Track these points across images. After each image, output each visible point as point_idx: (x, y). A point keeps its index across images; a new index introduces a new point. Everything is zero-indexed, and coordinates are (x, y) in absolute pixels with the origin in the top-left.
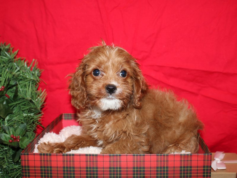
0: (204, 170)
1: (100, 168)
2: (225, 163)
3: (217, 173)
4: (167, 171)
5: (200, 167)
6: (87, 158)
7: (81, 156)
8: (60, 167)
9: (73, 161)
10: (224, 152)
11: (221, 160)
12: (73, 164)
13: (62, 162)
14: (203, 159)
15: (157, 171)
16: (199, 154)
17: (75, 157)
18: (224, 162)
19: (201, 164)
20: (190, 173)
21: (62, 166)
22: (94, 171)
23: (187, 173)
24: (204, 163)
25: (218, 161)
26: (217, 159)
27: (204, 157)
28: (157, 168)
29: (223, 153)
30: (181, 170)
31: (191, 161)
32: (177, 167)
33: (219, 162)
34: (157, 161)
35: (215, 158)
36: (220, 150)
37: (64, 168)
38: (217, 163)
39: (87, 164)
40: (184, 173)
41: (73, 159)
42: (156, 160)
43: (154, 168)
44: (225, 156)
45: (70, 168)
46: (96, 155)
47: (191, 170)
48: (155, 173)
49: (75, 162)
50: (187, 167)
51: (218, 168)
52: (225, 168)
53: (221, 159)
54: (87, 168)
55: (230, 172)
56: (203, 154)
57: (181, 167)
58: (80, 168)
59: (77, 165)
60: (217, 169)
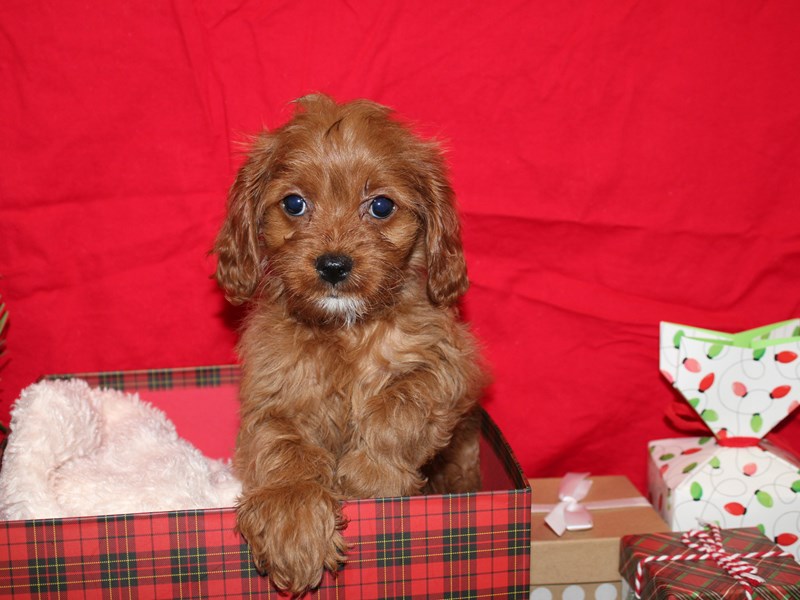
0: (511, 535)
1: (213, 550)
2: (589, 511)
3: (566, 542)
4: (407, 544)
5: (501, 528)
6: (173, 525)
7: (153, 520)
8: (91, 558)
9: (131, 536)
10: (588, 474)
11: (579, 502)
12: (132, 545)
13: (97, 541)
14: (505, 505)
15: (380, 546)
16: (495, 492)
17: (136, 522)
18: (589, 508)
19: (502, 518)
20: (473, 547)
21: (98, 553)
22: (194, 560)
23: (465, 548)
24: (511, 517)
25: (569, 504)
26: (566, 499)
27: (511, 499)
28: (380, 537)
29: (586, 478)
30: (446, 541)
31: (473, 512)
32: (435, 533)
33: (572, 508)
34: (379, 518)
35: (561, 496)
36: (578, 468)
37: (103, 557)
38: (566, 511)
39: (173, 542)
40: (455, 549)
41: (131, 528)
42: (374, 515)
43: (371, 538)
44: (593, 485)
45: (123, 556)
46: (198, 514)
47: (473, 539)
48: (372, 554)
49: (136, 538)
50: (464, 530)
51: (570, 528)
52: (589, 526)
53: (579, 499)
54: (174, 552)
55: (603, 535)
56: (507, 492)
57: (446, 532)
58: (153, 554)
59: (142, 545)
60: (567, 530)
